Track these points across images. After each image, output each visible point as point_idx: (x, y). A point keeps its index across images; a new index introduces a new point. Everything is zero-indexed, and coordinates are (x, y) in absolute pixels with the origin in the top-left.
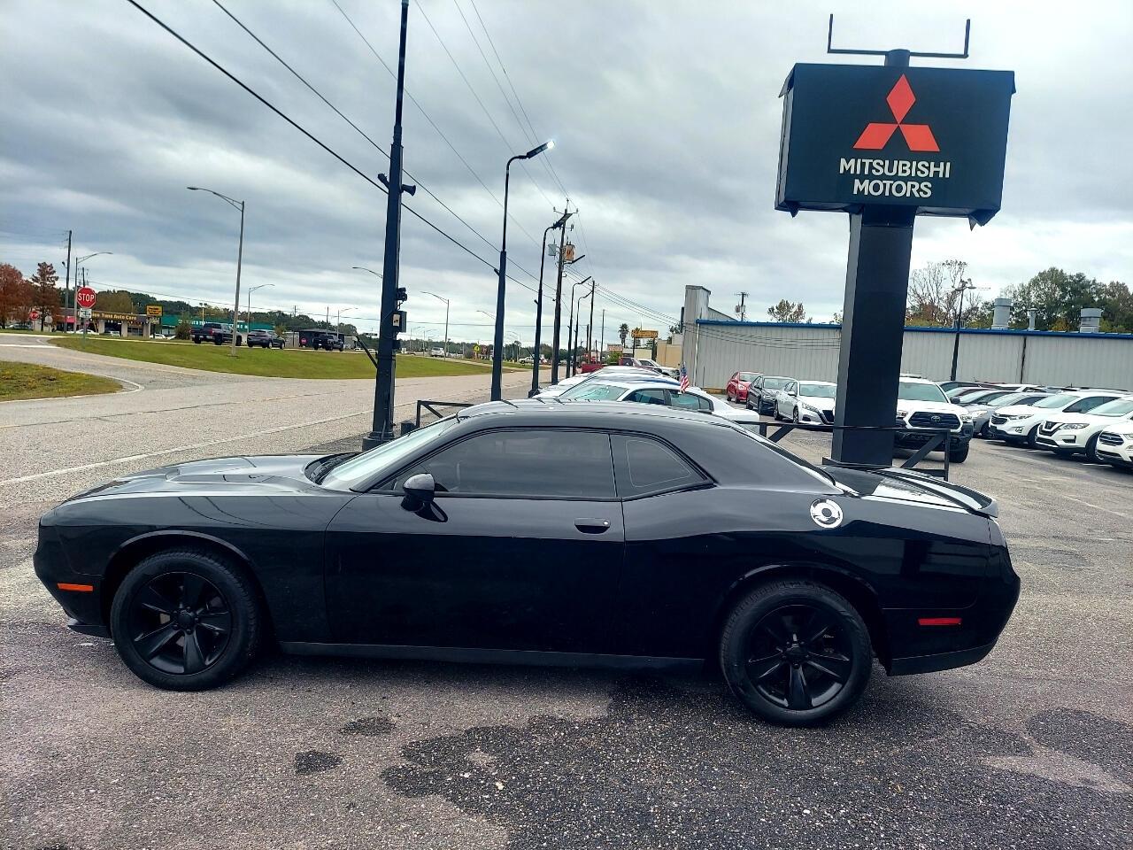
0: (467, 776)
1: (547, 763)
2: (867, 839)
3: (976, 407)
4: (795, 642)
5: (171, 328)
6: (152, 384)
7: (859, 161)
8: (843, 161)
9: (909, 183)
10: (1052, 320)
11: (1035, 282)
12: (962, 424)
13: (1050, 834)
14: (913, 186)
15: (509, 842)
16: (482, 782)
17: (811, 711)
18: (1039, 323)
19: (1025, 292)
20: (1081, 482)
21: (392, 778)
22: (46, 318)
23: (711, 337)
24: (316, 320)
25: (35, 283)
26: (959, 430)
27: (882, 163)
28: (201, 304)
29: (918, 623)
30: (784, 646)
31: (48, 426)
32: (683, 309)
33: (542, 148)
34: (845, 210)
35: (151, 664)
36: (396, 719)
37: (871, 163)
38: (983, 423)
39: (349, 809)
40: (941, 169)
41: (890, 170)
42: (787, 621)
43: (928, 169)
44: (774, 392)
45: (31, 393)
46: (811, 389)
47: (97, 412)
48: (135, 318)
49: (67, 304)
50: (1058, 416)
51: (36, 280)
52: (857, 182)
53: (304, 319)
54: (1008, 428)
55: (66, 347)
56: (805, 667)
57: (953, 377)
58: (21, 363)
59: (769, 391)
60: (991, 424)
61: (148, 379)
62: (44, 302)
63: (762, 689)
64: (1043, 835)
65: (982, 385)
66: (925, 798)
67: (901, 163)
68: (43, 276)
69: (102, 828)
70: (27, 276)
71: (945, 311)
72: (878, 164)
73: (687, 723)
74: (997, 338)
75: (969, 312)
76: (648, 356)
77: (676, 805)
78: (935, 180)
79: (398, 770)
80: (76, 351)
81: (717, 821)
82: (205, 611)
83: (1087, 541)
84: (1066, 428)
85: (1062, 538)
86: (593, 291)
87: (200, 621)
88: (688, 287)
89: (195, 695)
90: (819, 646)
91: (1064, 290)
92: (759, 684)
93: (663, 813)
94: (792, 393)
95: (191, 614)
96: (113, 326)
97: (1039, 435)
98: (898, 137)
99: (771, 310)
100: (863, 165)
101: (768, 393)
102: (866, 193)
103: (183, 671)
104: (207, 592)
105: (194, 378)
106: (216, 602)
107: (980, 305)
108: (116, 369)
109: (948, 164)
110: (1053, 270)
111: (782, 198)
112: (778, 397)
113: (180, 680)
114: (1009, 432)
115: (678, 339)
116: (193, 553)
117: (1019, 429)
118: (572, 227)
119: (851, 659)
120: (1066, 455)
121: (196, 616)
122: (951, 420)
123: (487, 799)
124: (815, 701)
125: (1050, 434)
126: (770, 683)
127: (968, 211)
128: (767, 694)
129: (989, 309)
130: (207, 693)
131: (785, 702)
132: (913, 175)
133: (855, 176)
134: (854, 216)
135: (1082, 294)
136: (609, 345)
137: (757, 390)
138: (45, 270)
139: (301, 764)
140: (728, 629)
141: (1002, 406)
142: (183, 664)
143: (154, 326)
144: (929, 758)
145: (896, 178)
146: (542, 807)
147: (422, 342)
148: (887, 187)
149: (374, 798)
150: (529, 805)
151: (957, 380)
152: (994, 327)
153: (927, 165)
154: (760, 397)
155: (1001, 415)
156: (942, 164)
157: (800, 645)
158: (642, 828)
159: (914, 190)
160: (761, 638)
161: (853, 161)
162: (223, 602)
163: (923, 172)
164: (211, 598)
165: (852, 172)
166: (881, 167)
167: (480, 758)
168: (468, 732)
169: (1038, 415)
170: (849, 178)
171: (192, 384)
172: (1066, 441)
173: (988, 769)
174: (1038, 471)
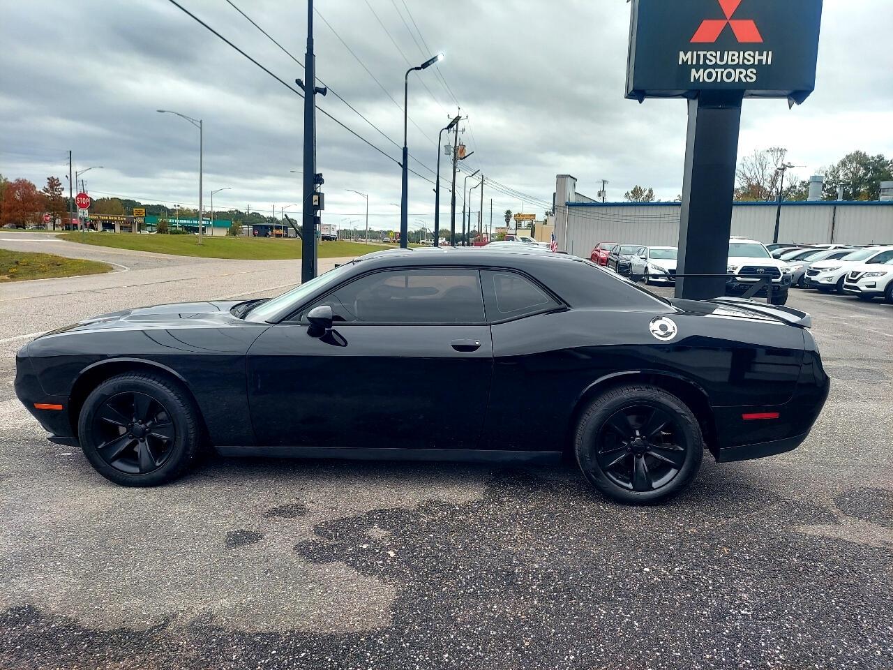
0: (365, 546)
1: (432, 535)
2: (697, 590)
3: (794, 263)
4: (638, 437)
5: (154, 226)
6: (136, 266)
7: (695, 53)
8: (682, 54)
9: (738, 71)
10: (856, 194)
11: (843, 163)
12: (782, 275)
13: (855, 585)
14: (741, 73)
15: (396, 597)
16: (377, 551)
17: (651, 492)
18: (846, 195)
19: (835, 172)
20: (881, 318)
21: (304, 550)
22: (57, 221)
23: (578, 215)
24: (265, 216)
25: (47, 194)
26: (780, 280)
27: (714, 54)
28: (175, 206)
29: (742, 418)
30: (628, 440)
31: (52, 297)
32: (555, 194)
33: (434, 60)
34: (683, 96)
35: (112, 466)
36: (310, 505)
37: (705, 55)
38: (800, 275)
39: (267, 574)
40: (764, 58)
41: (722, 59)
42: (632, 419)
43: (753, 57)
44: (629, 257)
45: (42, 275)
46: (659, 253)
47: (92, 287)
48: (125, 219)
49: (71, 209)
50: (862, 267)
51: (47, 190)
52: (693, 71)
53: (256, 215)
54: (821, 278)
55: (70, 240)
56: (647, 456)
57: (775, 240)
58: (34, 253)
59: (625, 256)
60: (806, 276)
61: (132, 262)
62: (54, 208)
63: (610, 475)
64: (848, 585)
65: (799, 246)
66: (748, 558)
67: (731, 53)
68: (51, 187)
69: (64, 591)
70: (39, 189)
71: (769, 189)
72: (711, 55)
73: (548, 504)
74: (812, 208)
75: (789, 189)
76: (527, 234)
77: (537, 567)
78: (759, 67)
79: (309, 544)
80: (78, 243)
81: (571, 578)
82: (154, 423)
83: (885, 361)
84: (868, 276)
85: (864, 360)
86: (482, 183)
87: (150, 431)
88: (559, 176)
89: (149, 489)
90: (659, 440)
91: (866, 169)
92: (607, 471)
93: (526, 572)
94: (644, 256)
95: (143, 426)
96: (108, 225)
97: (846, 283)
98: (727, 32)
99: (627, 195)
100: (698, 56)
101: (623, 259)
102: (701, 80)
103: (138, 471)
104: (154, 408)
105: (169, 261)
106: (162, 416)
107: (798, 184)
108: (108, 255)
109: (770, 53)
110: (857, 153)
111: (631, 89)
112: (632, 261)
113: (137, 478)
114: (821, 282)
115: (551, 220)
116: (140, 376)
117: (830, 279)
118: (463, 130)
119: (686, 448)
120: (868, 298)
121: (147, 427)
122: (774, 271)
123: (381, 564)
124: (655, 485)
125: (855, 281)
126: (616, 470)
127: (787, 92)
128: (615, 479)
129: (805, 187)
130: (159, 488)
131: (630, 486)
132: (741, 63)
133: (692, 66)
134: (691, 101)
135: (882, 172)
136: (497, 228)
137: (614, 256)
138: (53, 183)
139: (230, 540)
140: (581, 427)
141: (815, 261)
142: (138, 466)
143: (140, 224)
144: (750, 527)
145: (726, 66)
146: (426, 570)
147: (349, 231)
148: (719, 75)
149: (288, 565)
150: (415, 568)
151: (779, 242)
152: (809, 199)
153: (752, 54)
154: (617, 262)
155: (814, 268)
156: (765, 53)
157: (642, 439)
158: (508, 585)
159: (742, 76)
160: (609, 434)
161: (689, 54)
162: (167, 415)
163: (749, 61)
164: (158, 413)
165: (689, 63)
166: (713, 57)
167: (376, 532)
168: (368, 513)
169: (845, 267)
170: (686, 68)
171: (168, 266)
172: (868, 286)
173: (801, 535)
174: (845, 311)
